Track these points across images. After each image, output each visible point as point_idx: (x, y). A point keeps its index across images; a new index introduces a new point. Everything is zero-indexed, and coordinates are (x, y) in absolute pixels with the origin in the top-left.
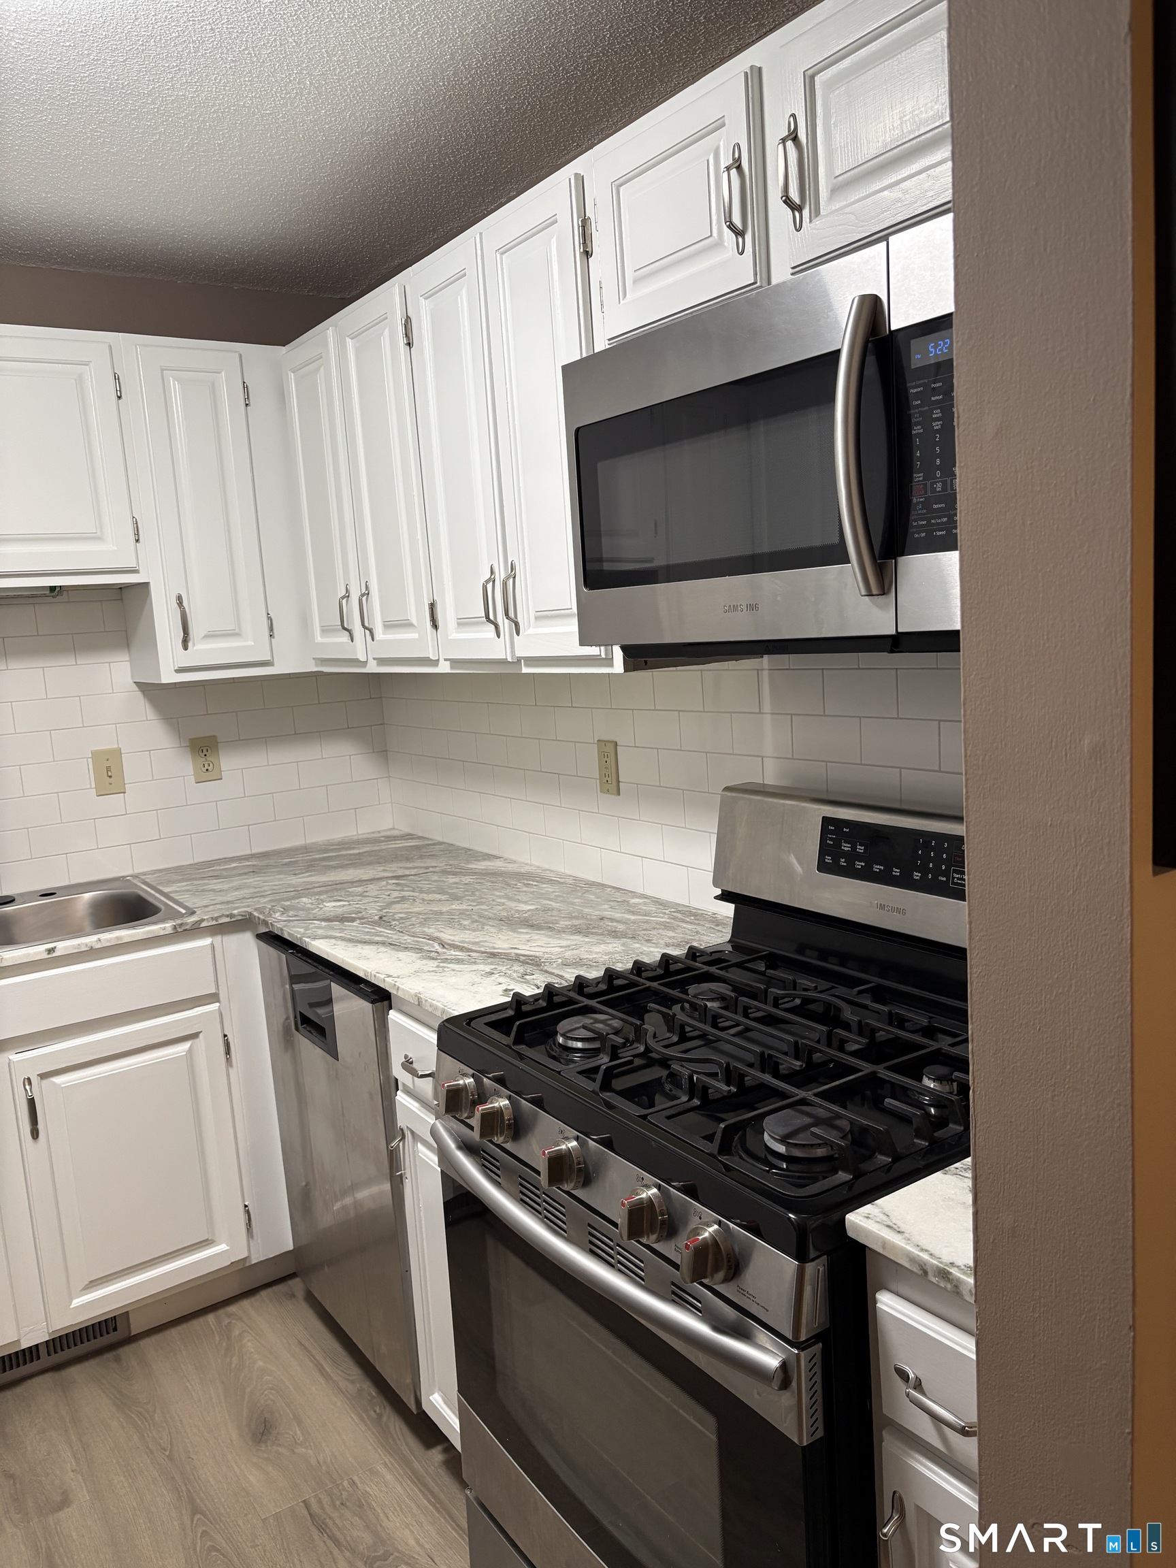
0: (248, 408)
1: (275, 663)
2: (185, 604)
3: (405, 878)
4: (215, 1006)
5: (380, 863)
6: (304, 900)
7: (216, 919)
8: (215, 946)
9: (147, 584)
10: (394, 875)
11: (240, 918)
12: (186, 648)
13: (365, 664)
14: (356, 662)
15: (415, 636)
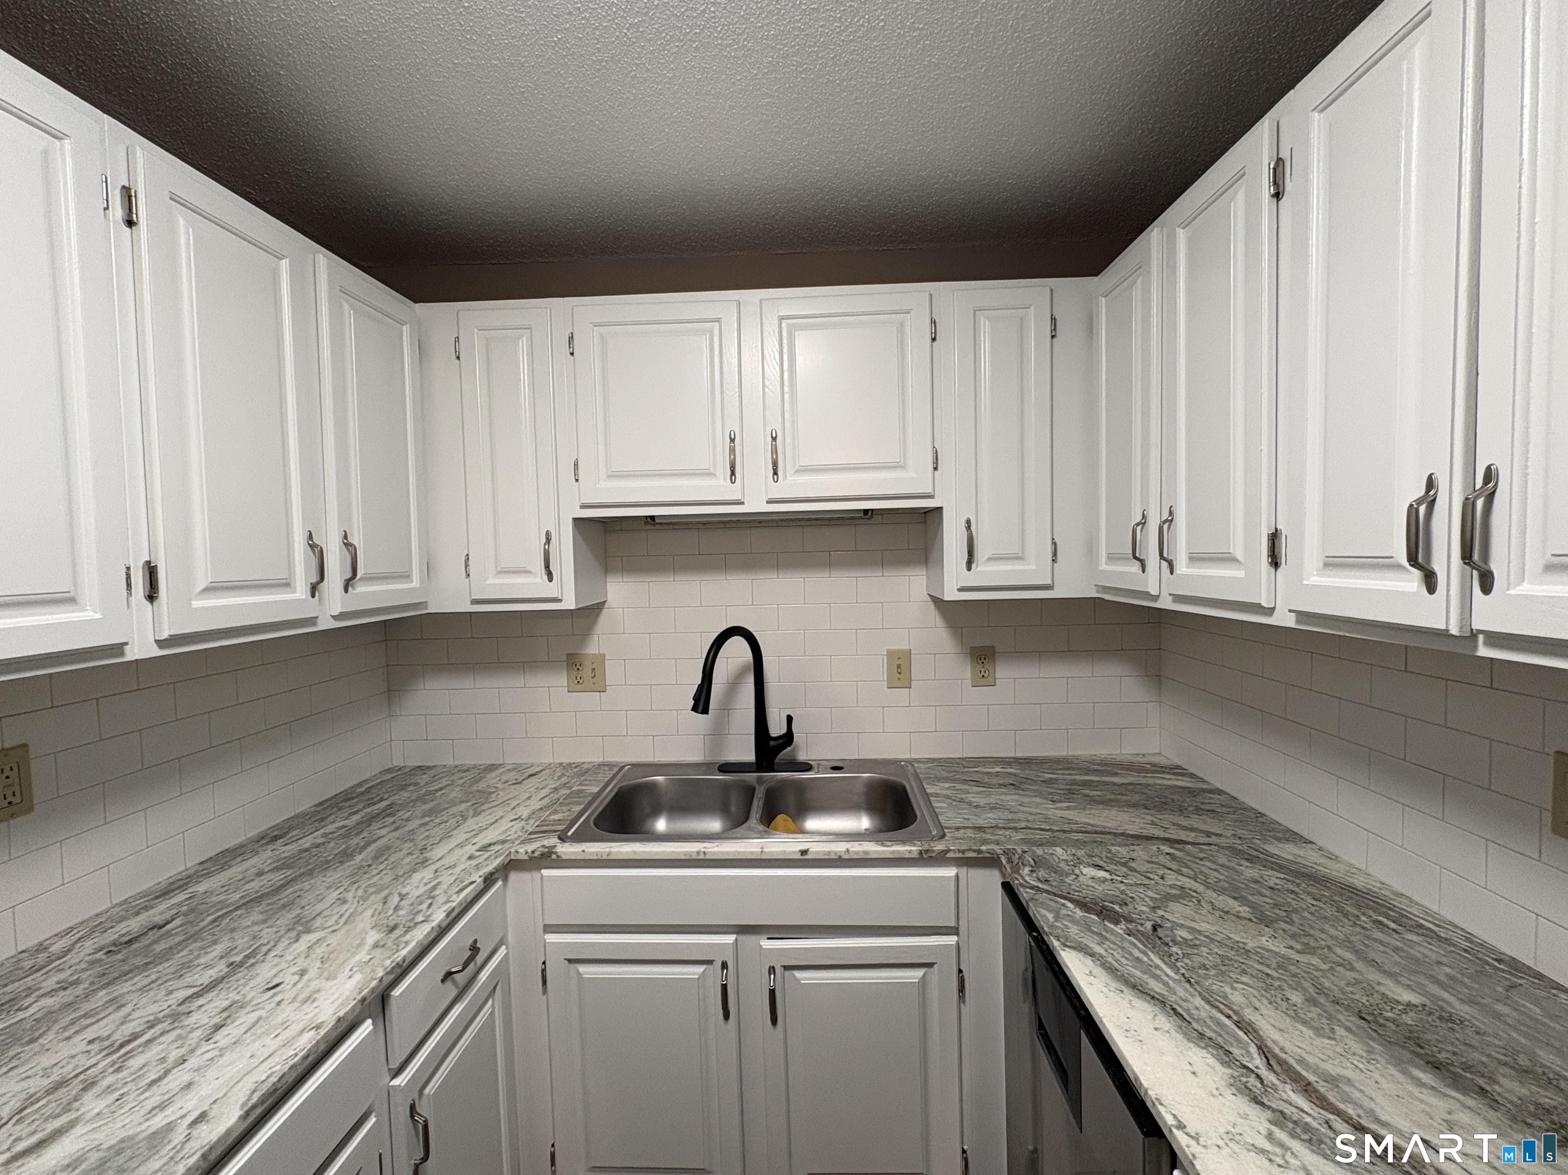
0: (1054, 340)
1: (1055, 588)
2: (973, 528)
3: (1180, 846)
4: (952, 940)
5: (1147, 808)
6: (1059, 850)
7: (963, 852)
8: (960, 877)
9: (941, 508)
10: (1167, 836)
11: (988, 855)
12: (969, 569)
13: (1156, 598)
14: (1147, 595)
15: (1241, 574)
